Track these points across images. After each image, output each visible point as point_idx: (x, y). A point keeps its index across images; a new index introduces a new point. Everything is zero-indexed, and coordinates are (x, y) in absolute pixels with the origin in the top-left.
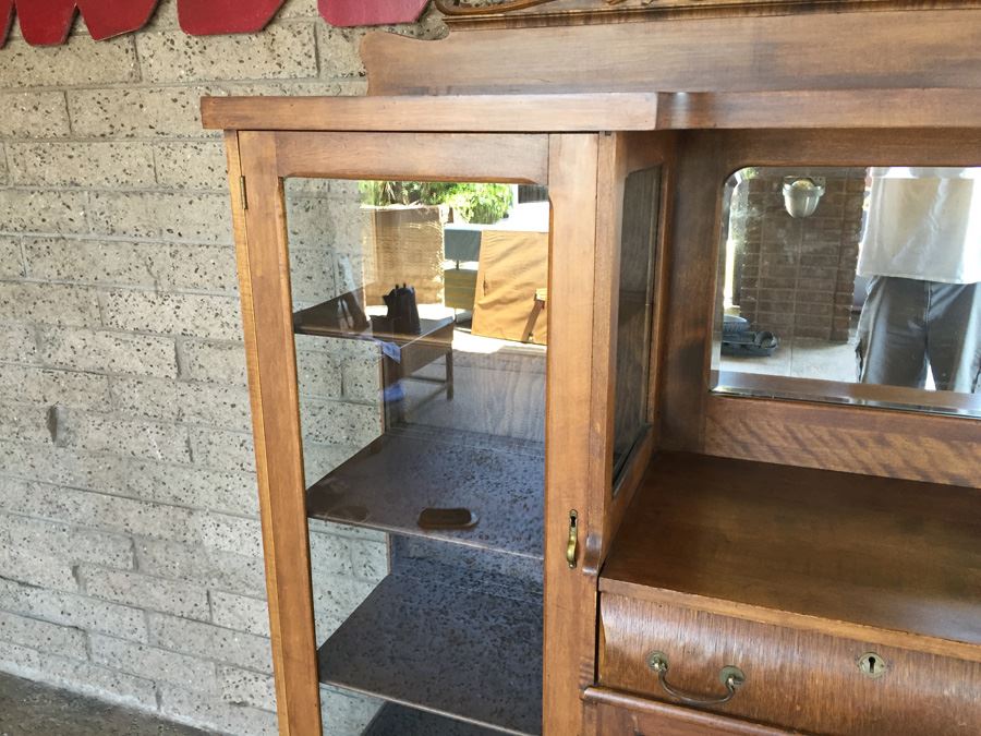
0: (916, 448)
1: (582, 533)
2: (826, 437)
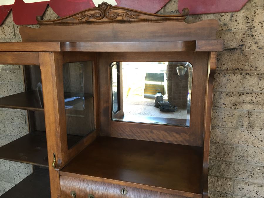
0: (159, 134)
1: (57, 159)
2: (139, 131)
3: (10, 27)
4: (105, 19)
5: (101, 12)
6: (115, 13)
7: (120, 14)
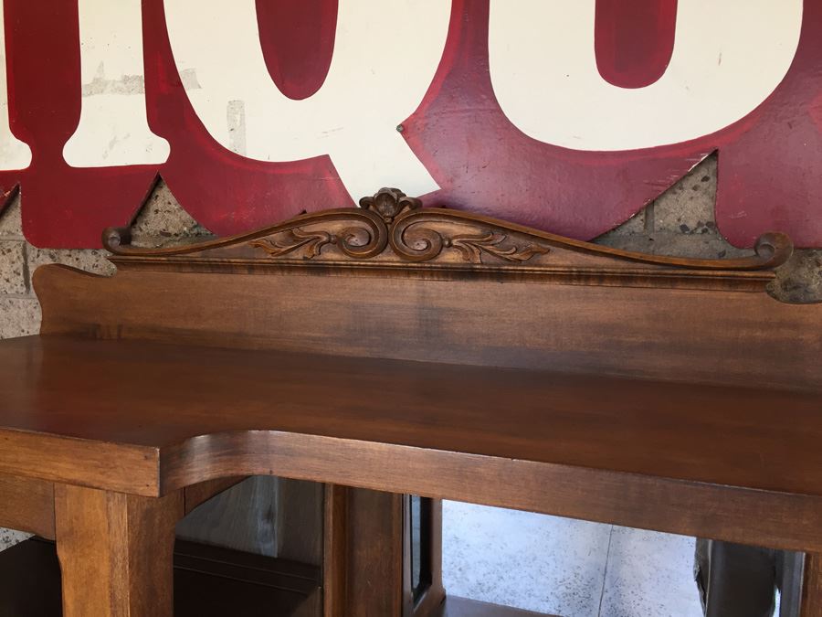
3: (9, 251)
4: (388, 258)
5: (370, 229)
6: (435, 233)
7: (455, 242)
